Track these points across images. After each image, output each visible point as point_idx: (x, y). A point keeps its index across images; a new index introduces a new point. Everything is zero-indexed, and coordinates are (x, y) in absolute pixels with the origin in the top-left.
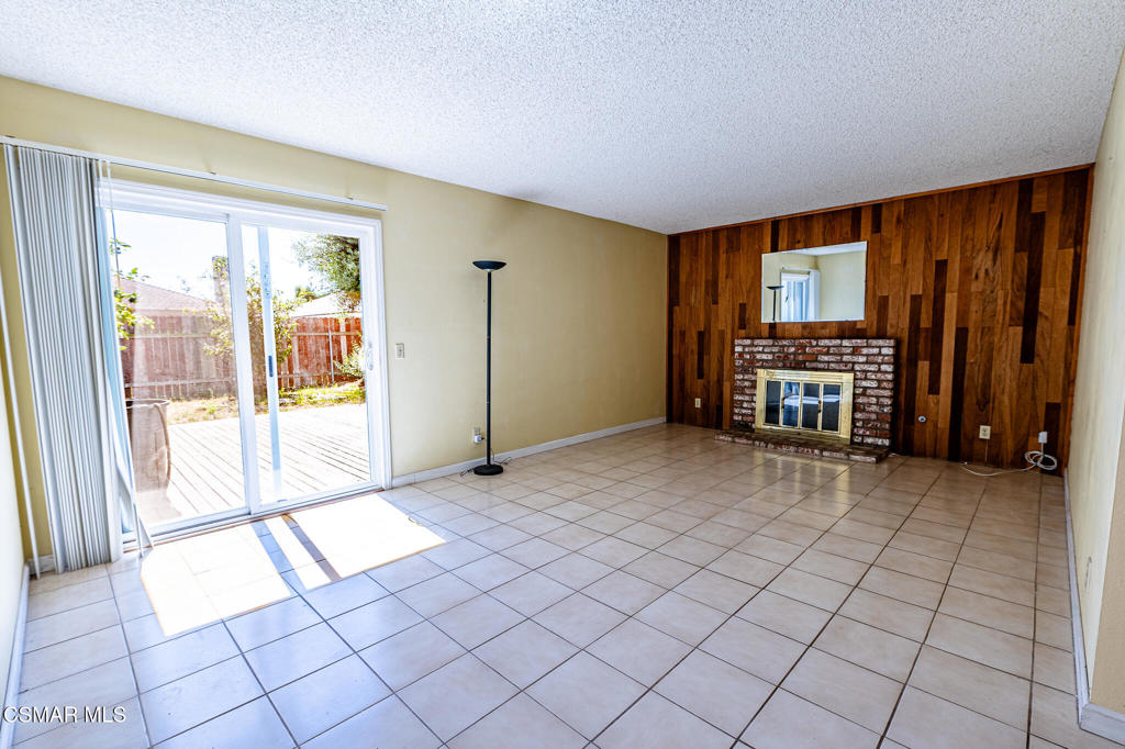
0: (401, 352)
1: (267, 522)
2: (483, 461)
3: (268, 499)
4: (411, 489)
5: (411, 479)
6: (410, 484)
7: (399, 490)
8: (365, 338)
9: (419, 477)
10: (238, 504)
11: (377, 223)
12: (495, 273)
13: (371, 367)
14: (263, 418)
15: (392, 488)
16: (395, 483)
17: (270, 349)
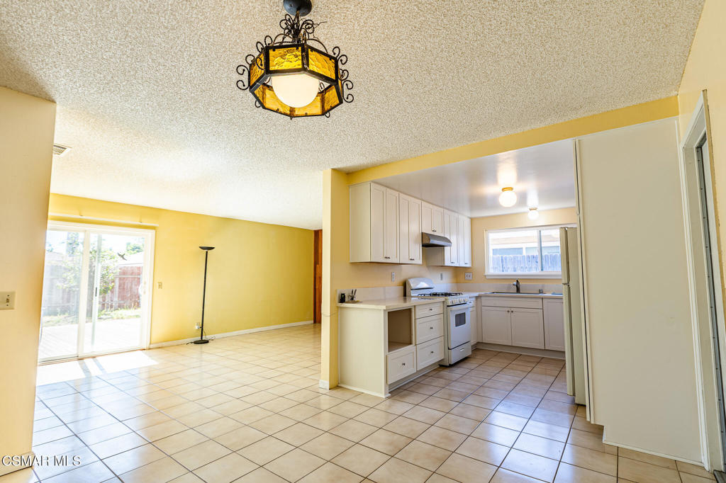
0: (160, 286)
1: (85, 360)
2: (199, 338)
3: (87, 350)
4: (160, 349)
5: (160, 345)
6: (159, 348)
7: (154, 350)
8: (143, 281)
9: (164, 344)
10: (72, 351)
11: (154, 231)
12: (209, 251)
13: (145, 293)
14: (90, 324)
15: (150, 349)
16: (151, 346)
17: (98, 284)
